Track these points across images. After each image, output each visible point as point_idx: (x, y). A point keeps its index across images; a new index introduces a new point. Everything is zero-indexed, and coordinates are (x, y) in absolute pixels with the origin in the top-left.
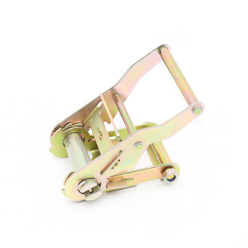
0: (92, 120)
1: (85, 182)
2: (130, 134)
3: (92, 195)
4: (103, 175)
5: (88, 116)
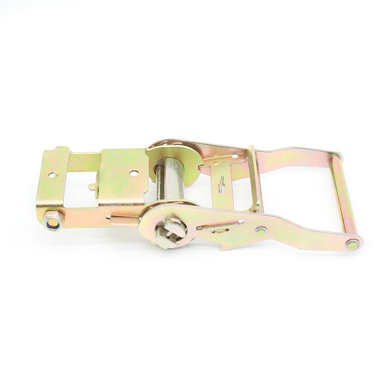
0: (216, 164)
5: (213, 157)
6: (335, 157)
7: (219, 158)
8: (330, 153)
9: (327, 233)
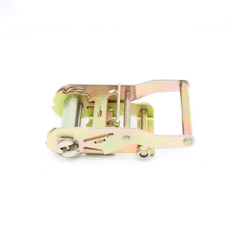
0: (99, 98)
1: (64, 139)
2: (124, 127)
3: (68, 152)
4: (85, 143)
5: (97, 93)
6: (184, 84)
7: (101, 94)
8: (181, 81)
9: (168, 136)
